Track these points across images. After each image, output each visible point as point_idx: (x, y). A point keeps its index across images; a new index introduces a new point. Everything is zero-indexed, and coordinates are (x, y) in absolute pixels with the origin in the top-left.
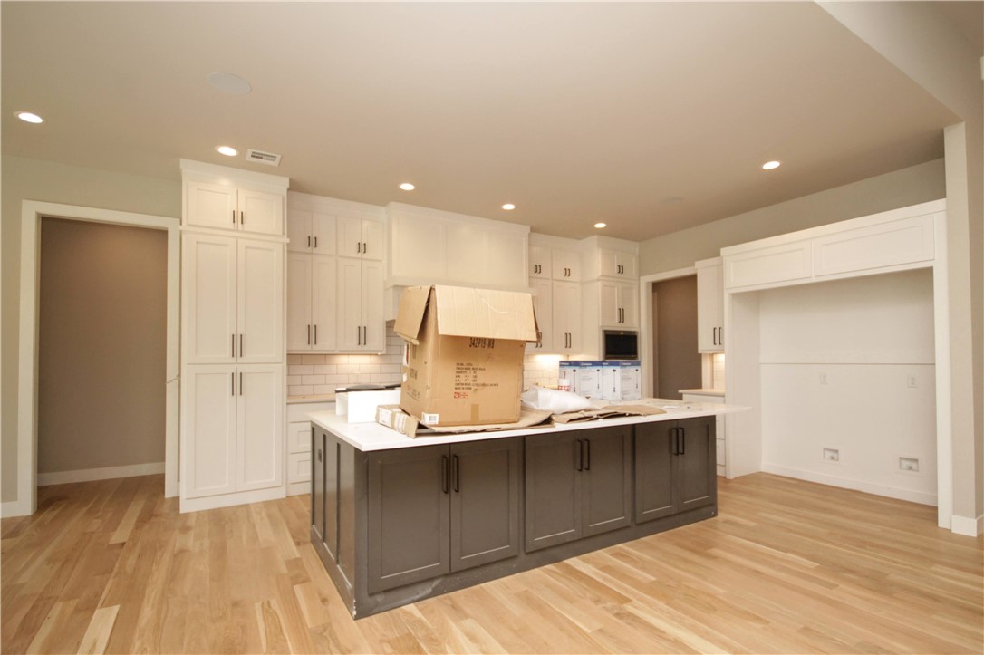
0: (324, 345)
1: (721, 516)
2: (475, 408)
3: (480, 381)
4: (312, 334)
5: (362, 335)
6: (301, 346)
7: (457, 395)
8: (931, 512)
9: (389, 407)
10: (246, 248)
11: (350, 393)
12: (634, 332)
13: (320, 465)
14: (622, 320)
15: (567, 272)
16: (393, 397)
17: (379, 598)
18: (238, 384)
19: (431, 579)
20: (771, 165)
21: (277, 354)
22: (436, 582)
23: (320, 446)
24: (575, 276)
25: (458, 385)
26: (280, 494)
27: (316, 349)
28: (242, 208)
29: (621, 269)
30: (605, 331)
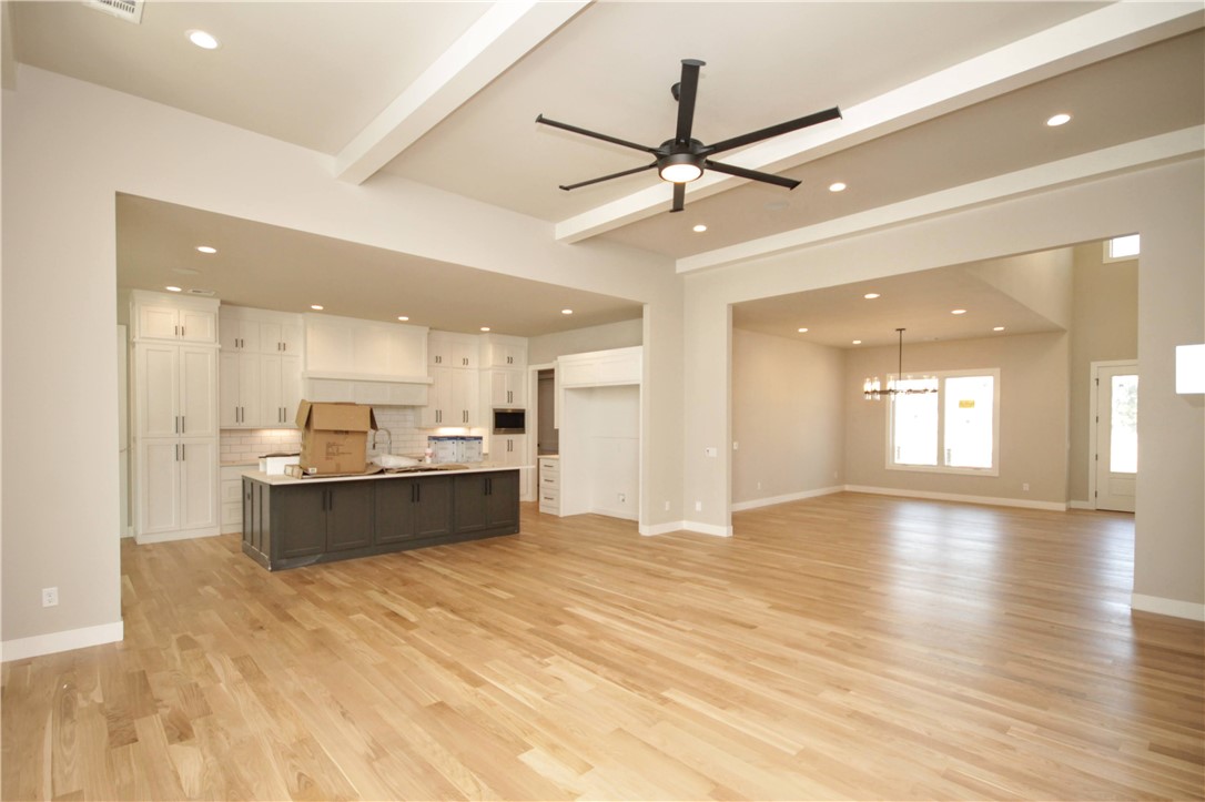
0: (248, 423)
1: (521, 533)
2: (338, 465)
3: (340, 451)
4: (240, 414)
5: (283, 415)
6: (231, 423)
7: (327, 459)
8: (634, 525)
9: (293, 466)
10: (186, 353)
11: (269, 459)
12: (524, 410)
13: (248, 502)
14: (510, 399)
15: (466, 362)
16: (295, 461)
17: (284, 561)
18: (181, 453)
19: (316, 554)
20: (567, 312)
21: (211, 429)
22: (319, 556)
23: (248, 490)
24: (473, 364)
25: (328, 454)
26: (216, 532)
27: (243, 426)
28: (182, 324)
29: (510, 360)
30: (494, 410)
